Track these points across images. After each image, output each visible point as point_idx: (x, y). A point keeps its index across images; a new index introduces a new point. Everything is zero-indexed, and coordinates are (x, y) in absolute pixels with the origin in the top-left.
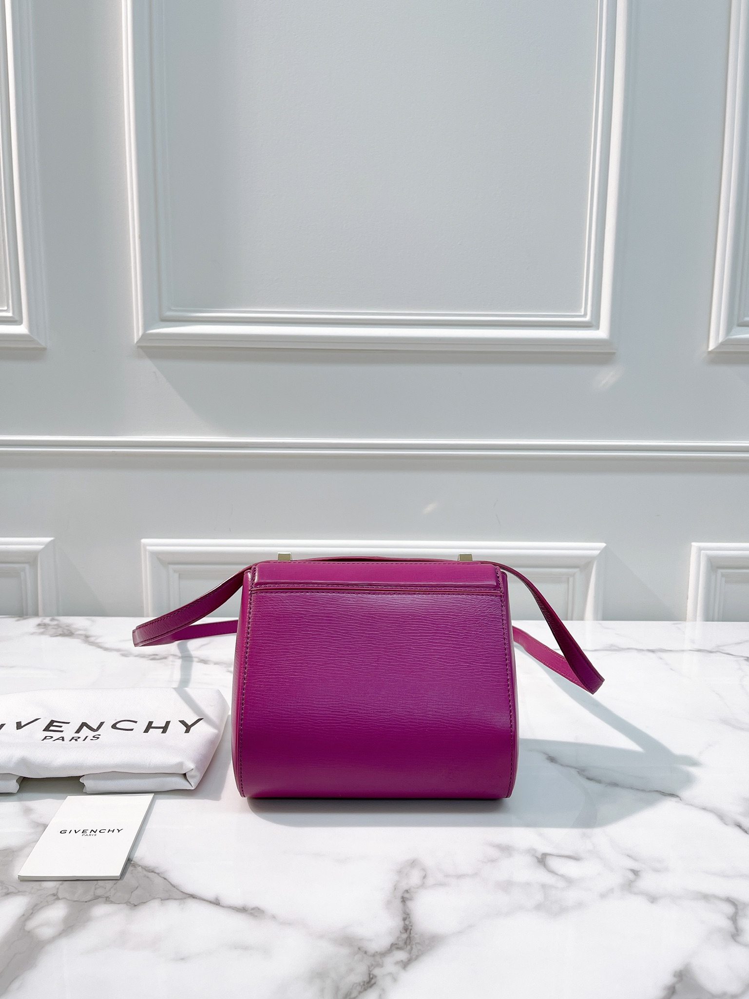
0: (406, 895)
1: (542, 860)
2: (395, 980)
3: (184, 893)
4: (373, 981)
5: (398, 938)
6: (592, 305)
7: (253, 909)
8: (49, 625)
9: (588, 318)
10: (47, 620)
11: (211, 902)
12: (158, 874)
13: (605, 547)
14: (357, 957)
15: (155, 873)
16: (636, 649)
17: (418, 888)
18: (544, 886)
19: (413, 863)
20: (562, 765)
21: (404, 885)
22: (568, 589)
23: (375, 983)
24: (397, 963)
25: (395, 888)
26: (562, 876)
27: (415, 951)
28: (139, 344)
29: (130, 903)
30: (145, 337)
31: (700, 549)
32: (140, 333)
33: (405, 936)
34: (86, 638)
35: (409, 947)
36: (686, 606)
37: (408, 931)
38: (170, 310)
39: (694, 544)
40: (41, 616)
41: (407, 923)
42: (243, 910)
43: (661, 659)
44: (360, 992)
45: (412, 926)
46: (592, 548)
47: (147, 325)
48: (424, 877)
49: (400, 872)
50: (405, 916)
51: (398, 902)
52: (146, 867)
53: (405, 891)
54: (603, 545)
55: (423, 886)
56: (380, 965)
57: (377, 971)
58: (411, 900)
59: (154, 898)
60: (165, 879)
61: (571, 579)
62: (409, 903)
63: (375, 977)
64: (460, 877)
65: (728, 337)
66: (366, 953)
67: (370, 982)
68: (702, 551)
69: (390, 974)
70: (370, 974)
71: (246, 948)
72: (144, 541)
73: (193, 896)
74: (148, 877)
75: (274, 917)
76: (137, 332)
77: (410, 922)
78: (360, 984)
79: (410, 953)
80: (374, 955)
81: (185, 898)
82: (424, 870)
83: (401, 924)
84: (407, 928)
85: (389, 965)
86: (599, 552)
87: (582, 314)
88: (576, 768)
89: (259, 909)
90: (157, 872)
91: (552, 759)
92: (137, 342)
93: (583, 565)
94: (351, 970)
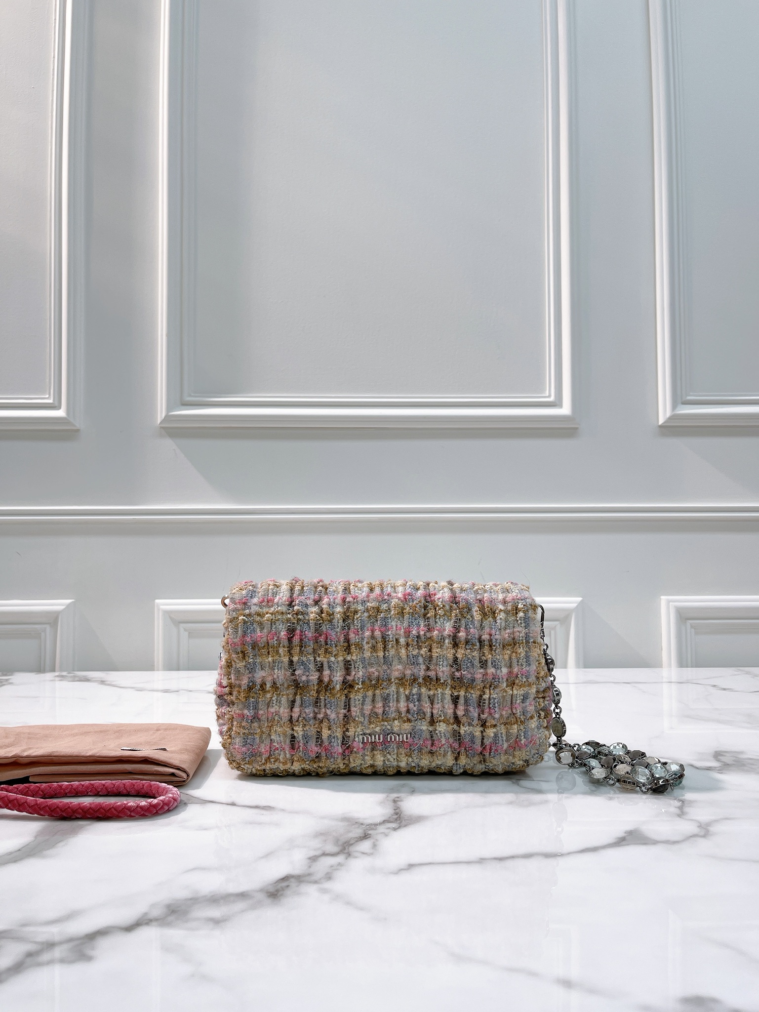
2: (386, 835)
4: (368, 836)
5: (390, 817)
6: (555, 387)
7: (265, 807)
8: (66, 676)
9: (552, 399)
10: (64, 674)
11: (228, 804)
13: (582, 601)
14: (353, 826)
16: (613, 682)
17: (407, 796)
19: (404, 785)
21: (395, 794)
23: (370, 837)
24: (389, 828)
25: (388, 796)
27: (404, 823)
28: (163, 425)
30: (167, 418)
31: (669, 602)
32: (163, 416)
33: (396, 817)
34: (103, 682)
35: (398, 822)
36: (662, 657)
37: (398, 815)
38: (190, 396)
39: (662, 597)
40: (58, 671)
41: (397, 811)
42: (257, 807)
43: (635, 687)
44: (357, 841)
46: (570, 602)
47: (169, 408)
48: (413, 791)
49: (392, 789)
50: (395, 808)
51: (390, 803)
53: (396, 797)
54: (581, 599)
55: (411, 795)
56: (376, 829)
57: (370, 832)
61: (553, 632)
62: (399, 803)
63: (370, 834)
66: (362, 824)
67: (365, 837)
68: (671, 603)
69: (382, 833)
70: (365, 834)
71: (260, 824)
72: (157, 601)
73: (211, 802)
75: (283, 810)
76: (161, 413)
77: (400, 811)
78: (357, 838)
79: (400, 823)
80: (369, 825)
81: (205, 803)
82: (413, 788)
83: (392, 812)
84: (396, 813)
85: (382, 829)
86: (576, 605)
87: (547, 395)
89: (269, 807)
92: (161, 423)
93: (564, 618)
94: (349, 832)
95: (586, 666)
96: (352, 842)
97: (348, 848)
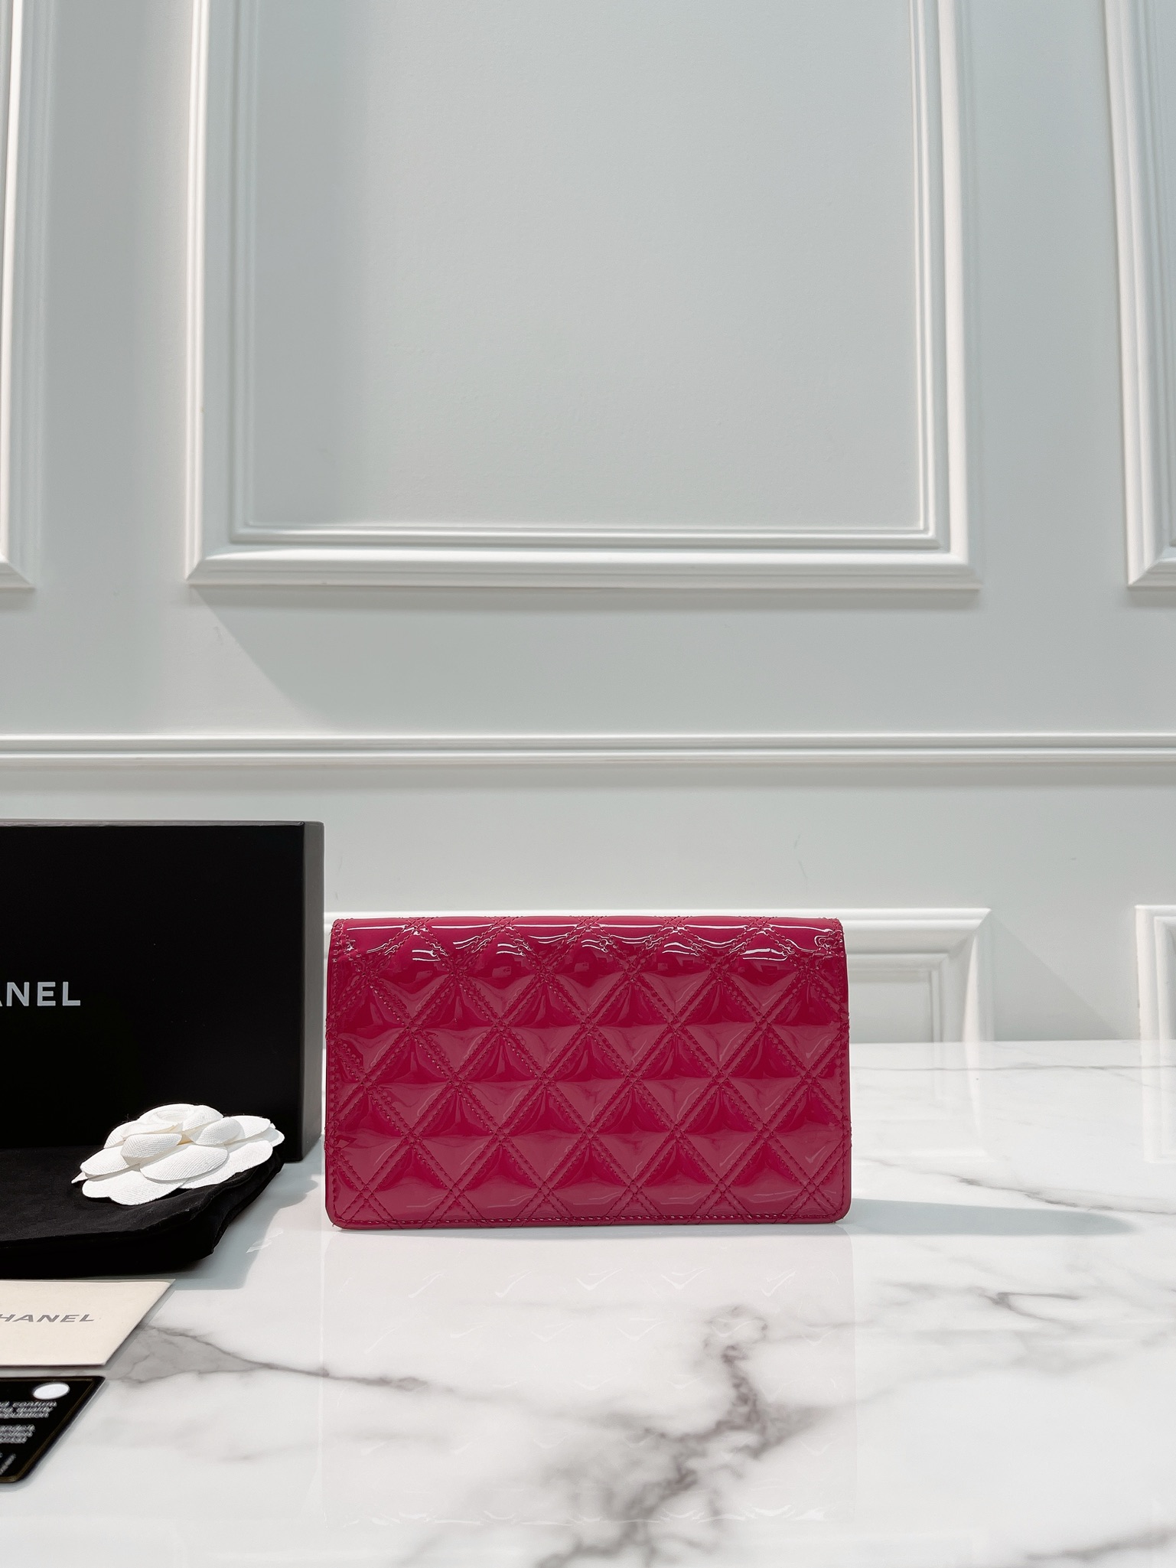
0: (732, 1353)
1: (1002, 1300)
2: (738, 1474)
3: (250, 1362)
4: (689, 1479)
5: (730, 1413)
6: (937, 514)
7: (403, 1380)
9: (931, 534)
11: (309, 1373)
12: (194, 1338)
13: (990, 914)
14: (642, 1443)
15: (187, 1336)
16: (1071, 1067)
17: (756, 1342)
18: (1020, 1335)
19: (736, 1311)
20: (992, 1188)
21: (724, 1338)
22: (931, 992)
23: (693, 1483)
24: (738, 1450)
25: (707, 1344)
26: (1051, 1320)
27: (772, 1431)
28: (195, 582)
29: (130, 1378)
30: (203, 567)
31: (1151, 915)
32: (196, 560)
33: (744, 1409)
35: (757, 1426)
36: (1139, 1020)
37: (750, 1404)
38: (247, 525)
39: (1138, 907)
41: (744, 1390)
42: (382, 1382)
43: (1118, 1075)
44: (663, 1498)
45: (755, 1395)
46: (969, 916)
47: (206, 548)
48: (764, 1328)
49: (711, 1322)
50: (737, 1382)
51: (718, 1366)
52: (168, 1329)
53: (728, 1347)
54: (987, 911)
55: (764, 1339)
56: (703, 1454)
57: (693, 1464)
58: (744, 1358)
59: (183, 1371)
60: (208, 1344)
61: (935, 974)
62: (741, 1363)
63: (692, 1472)
64: (841, 1325)
65: (1157, 562)
66: (663, 1436)
67: (681, 1482)
68: (1156, 918)
69: (725, 1467)
70: (679, 1469)
71: (393, 1437)
73: (269, 1366)
74: (171, 1343)
75: (450, 1391)
76: (191, 557)
77: (751, 1390)
78: (658, 1484)
79: (763, 1431)
80: (683, 1439)
81: (252, 1370)
82: (760, 1318)
83: (732, 1393)
84: (744, 1399)
85: (721, 1452)
86: (977, 922)
87: (921, 526)
88: (1022, 1191)
89: (415, 1379)
90: (191, 1334)
91: (970, 1182)
92: (190, 577)
93: (954, 947)
94: (635, 1464)
95: (998, 1037)
96: (650, 1500)
97: (645, 1525)
